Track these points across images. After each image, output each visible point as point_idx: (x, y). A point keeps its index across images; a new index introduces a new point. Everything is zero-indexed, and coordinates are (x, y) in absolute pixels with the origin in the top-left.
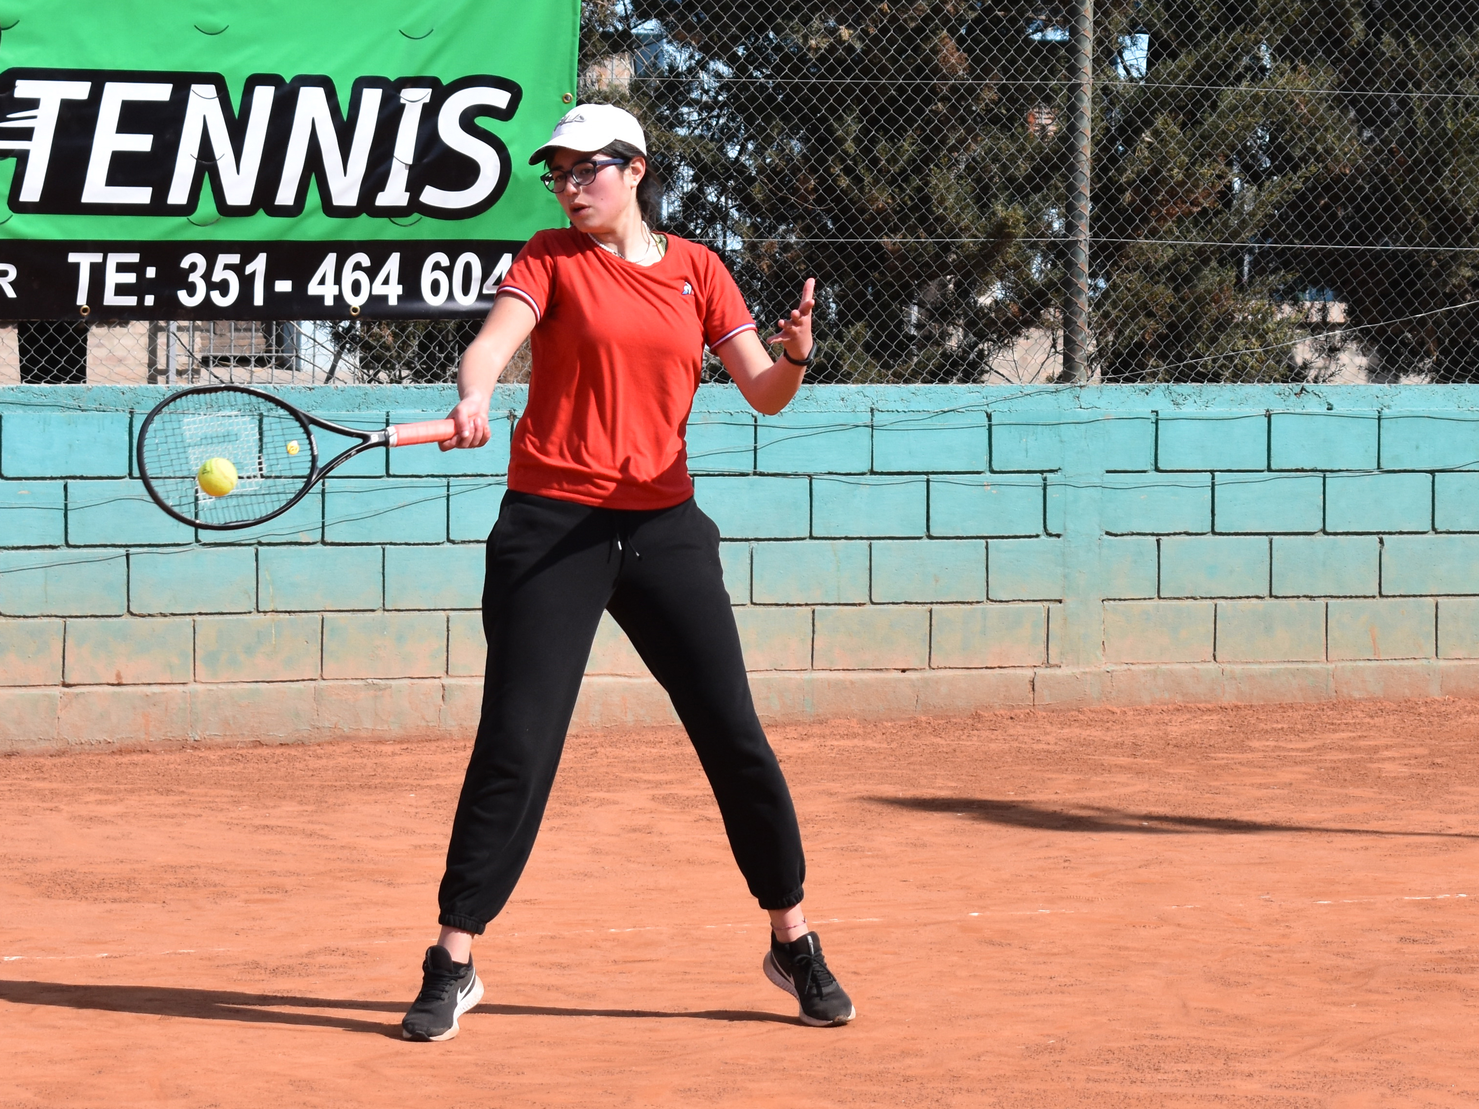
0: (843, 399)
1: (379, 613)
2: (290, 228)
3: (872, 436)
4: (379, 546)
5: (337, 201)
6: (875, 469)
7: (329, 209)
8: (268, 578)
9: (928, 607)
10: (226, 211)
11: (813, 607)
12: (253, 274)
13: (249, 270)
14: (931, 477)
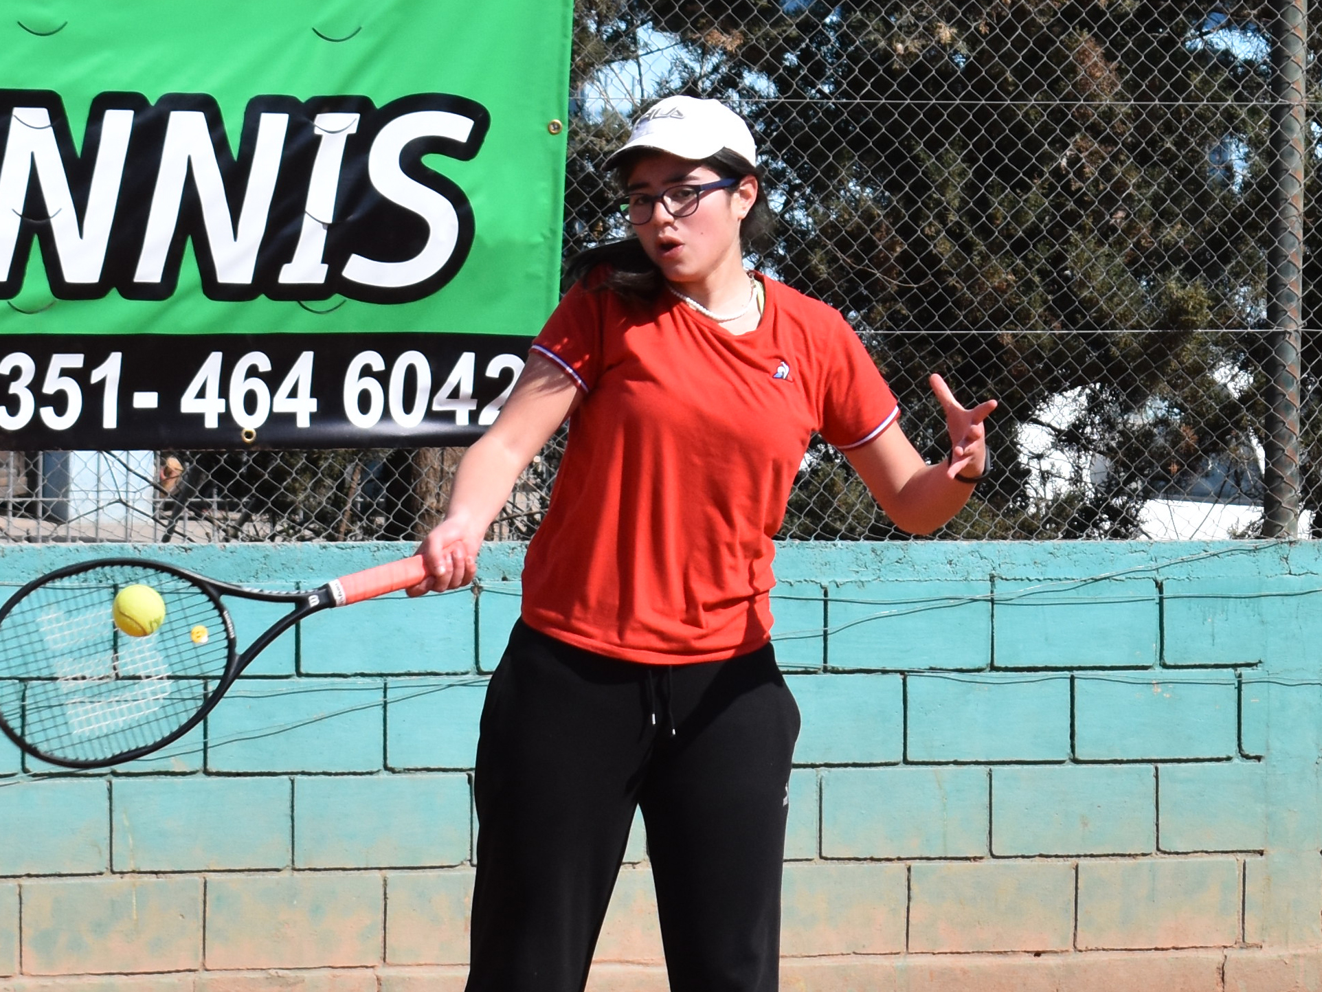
0: (950, 563)
1: (286, 874)
2: (156, 317)
3: (992, 616)
4: (286, 777)
5: (223, 277)
6: (996, 664)
7: (213, 288)
8: (127, 823)
9: (1074, 861)
10: (64, 291)
11: (909, 862)
12: (102, 383)
13: (96, 377)
14: (1076, 673)
